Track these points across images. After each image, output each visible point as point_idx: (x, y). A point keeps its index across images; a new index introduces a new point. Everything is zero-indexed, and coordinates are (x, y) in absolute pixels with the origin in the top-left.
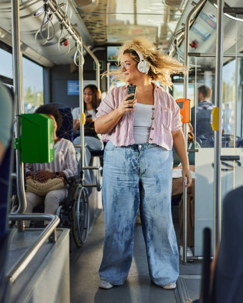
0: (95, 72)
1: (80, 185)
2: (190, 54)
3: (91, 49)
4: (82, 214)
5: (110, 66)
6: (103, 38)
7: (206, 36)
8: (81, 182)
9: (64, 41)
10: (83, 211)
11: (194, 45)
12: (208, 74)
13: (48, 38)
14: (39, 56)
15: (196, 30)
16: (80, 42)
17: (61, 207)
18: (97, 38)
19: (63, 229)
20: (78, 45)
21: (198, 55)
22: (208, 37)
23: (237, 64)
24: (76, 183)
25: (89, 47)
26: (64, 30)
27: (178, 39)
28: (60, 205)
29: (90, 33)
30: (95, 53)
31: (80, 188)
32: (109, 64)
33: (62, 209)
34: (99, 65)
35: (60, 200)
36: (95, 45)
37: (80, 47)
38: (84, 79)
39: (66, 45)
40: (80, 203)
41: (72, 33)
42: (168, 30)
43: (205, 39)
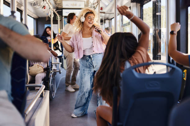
0: (57, 21)
1: (51, 71)
2: (101, 12)
3: (56, 10)
4: (52, 84)
5: (64, 18)
6: (61, 6)
7: (107, 5)
8: (52, 70)
9: (44, 7)
10: (52, 83)
11: (102, 9)
12: (107, 21)
13: (38, 5)
14: (32, 13)
15: (103, 2)
16: (52, 7)
17: (43, 81)
18: (58, 6)
19: (46, 91)
20: (51, 8)
21: (104, 13)
22: (108, 5)
23: (120, 17)
24: (50, 70)
25: (55, 9)
26: (45, 2)
27: (95, 6)
28: (42, 80)
29: (56, 3)
30: (58, 12)
31: (51, 73)
32: (63, 17)
33: (43, 82)
34: (59, 18)
35: (42, 78)
36: (57, 9)
37: (51, 9)
38: (53, 24)
39: (45, 8)
40: (52, 80)
41: (48, 3)
42: (89, 2)
43: (106, 6)
